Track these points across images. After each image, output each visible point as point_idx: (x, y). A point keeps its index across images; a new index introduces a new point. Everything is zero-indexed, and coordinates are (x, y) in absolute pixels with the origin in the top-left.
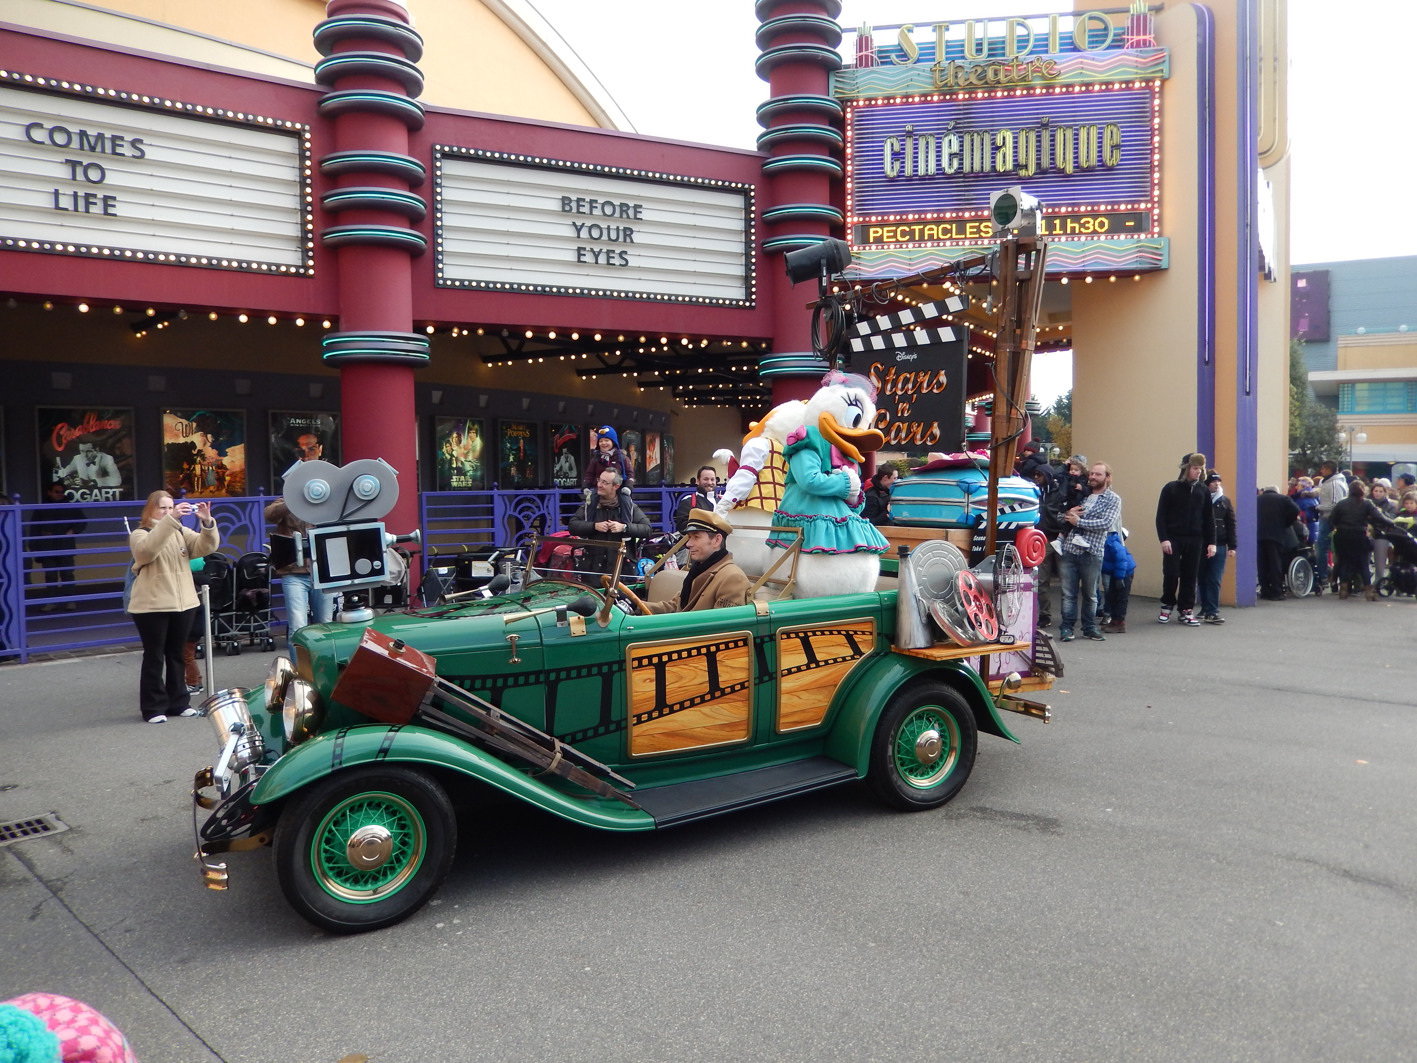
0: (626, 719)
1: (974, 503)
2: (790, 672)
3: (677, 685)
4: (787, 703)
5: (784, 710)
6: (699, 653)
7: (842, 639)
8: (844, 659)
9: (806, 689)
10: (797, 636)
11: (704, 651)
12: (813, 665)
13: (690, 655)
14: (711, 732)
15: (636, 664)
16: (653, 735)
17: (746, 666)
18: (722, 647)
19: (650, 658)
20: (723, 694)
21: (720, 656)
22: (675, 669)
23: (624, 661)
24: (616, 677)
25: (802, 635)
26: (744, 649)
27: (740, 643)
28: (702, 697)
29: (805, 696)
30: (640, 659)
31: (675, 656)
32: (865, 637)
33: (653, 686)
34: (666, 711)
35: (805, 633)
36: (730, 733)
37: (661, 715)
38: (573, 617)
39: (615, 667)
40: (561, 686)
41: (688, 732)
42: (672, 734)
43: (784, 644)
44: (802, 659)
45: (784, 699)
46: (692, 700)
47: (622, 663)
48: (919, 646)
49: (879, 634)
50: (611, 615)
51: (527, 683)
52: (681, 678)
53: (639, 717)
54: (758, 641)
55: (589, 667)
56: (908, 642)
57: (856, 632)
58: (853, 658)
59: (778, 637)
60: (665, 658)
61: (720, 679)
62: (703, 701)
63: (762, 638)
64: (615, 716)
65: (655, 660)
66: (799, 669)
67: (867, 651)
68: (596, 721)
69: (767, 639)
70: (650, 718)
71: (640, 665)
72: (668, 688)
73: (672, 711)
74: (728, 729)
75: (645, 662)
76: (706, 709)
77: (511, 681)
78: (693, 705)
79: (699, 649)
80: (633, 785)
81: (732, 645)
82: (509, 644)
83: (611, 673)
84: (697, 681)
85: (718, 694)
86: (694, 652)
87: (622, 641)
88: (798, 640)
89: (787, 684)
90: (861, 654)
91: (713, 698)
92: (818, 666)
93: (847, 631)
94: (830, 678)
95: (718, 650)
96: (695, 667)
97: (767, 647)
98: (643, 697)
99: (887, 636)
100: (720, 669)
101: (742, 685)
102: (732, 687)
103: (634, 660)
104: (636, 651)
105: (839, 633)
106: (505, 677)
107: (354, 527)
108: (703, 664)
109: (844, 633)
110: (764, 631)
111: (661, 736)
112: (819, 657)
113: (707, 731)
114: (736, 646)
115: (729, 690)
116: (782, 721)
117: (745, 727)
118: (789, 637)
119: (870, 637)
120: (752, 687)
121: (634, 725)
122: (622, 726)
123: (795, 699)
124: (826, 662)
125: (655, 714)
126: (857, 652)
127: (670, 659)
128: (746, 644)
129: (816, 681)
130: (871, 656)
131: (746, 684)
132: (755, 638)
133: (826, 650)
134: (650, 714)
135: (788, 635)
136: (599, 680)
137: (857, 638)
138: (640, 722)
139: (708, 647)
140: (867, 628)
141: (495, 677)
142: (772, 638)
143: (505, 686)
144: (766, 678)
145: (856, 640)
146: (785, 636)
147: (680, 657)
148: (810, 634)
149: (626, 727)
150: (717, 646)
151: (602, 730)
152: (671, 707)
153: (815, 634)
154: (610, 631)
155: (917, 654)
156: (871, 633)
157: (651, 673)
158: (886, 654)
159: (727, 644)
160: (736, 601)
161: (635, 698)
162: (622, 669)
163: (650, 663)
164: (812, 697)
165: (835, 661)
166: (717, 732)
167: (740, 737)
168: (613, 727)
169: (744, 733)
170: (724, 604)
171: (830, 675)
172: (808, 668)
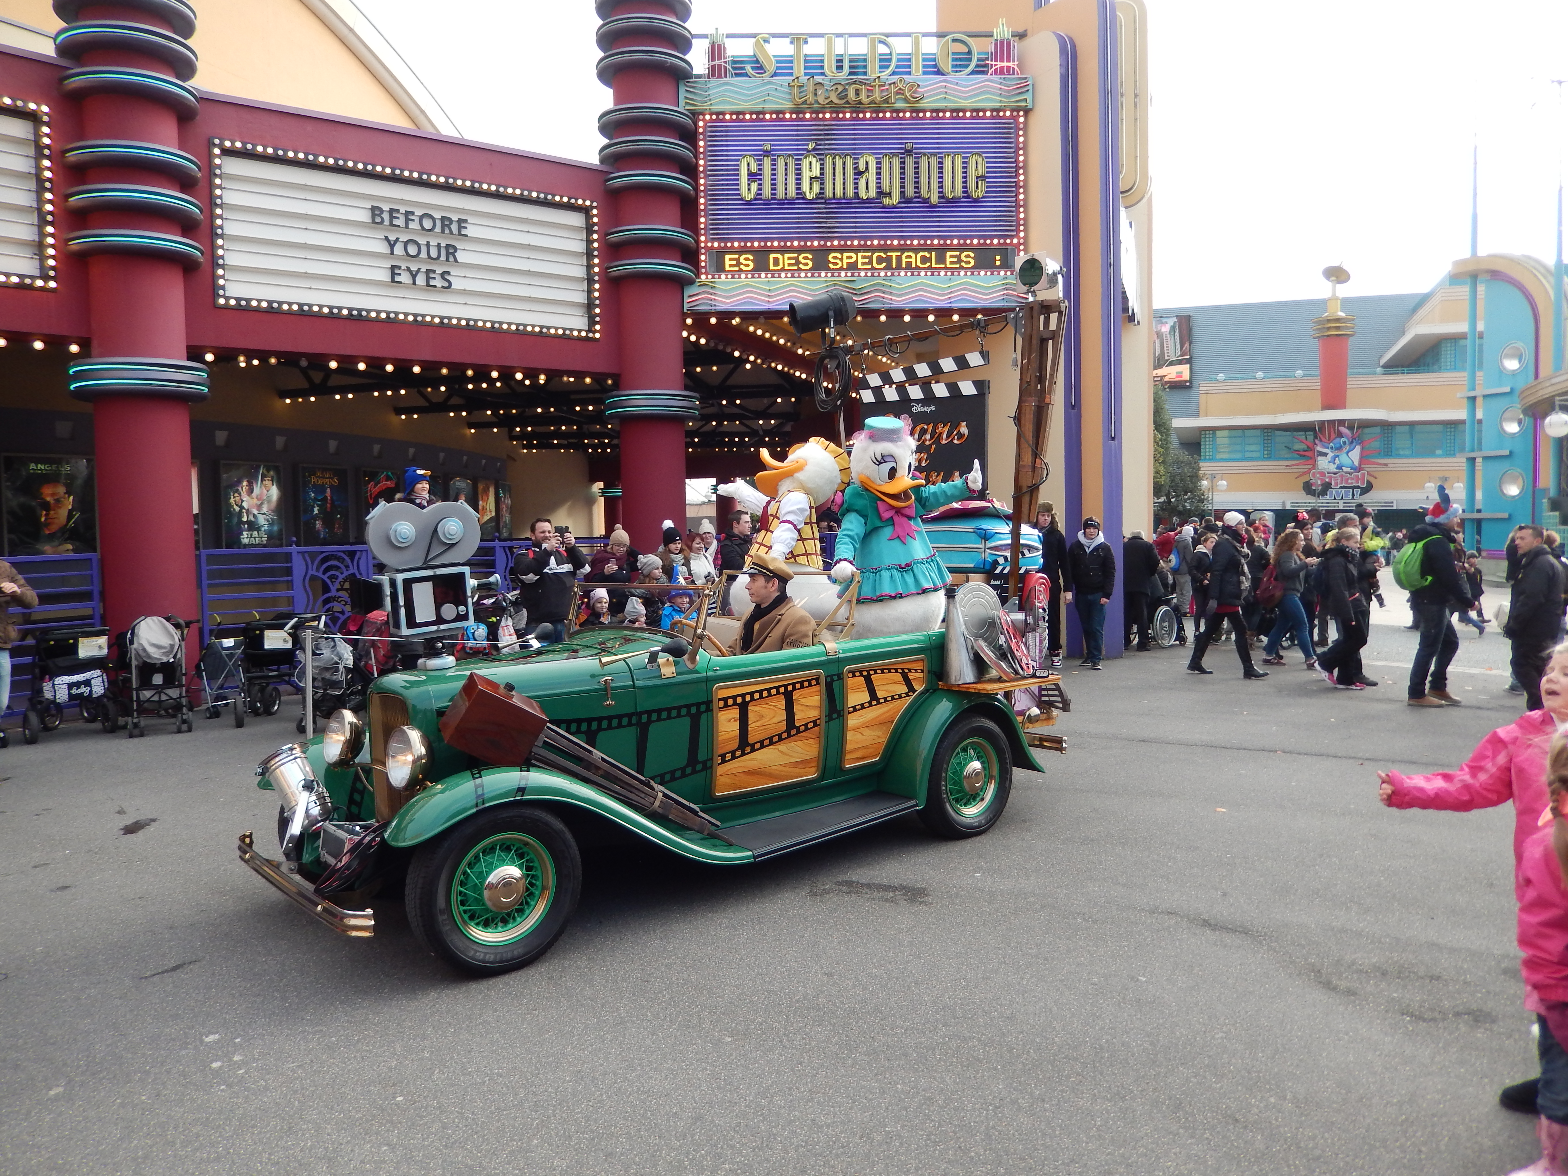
0: (712, 759)
1: (990, 548)
2: (855, 709)
3: (758, 724)
4: (853, 740)
5: (849, 746)
6: (778, 693)
7: (899, 678)
8: (900, 696)
9: (868, 726)
10: (861, 675)
11: (782, 690)
12: (874, 703)
13: (770, 695)
14: (787, 769)
15: (722, 703)
16: (735, 775)
17: (818, 704)
18: (798, 686)
19: (734, 697)
20: (798, 732)
21: (795, 695)
22: (757, 708)
23: (711, 701)
24: (704, 717)
25: (865, 673)
26: (816, 688)
27: (814, 682)
28: (780, 735)
29: (867, 732)
30: (725, 700)
31: (757, 696)
32: (917, 675)
33: (736, 726)
34: (748, 749)
35: (868, 671)
36: (803, 771)
37: (743, 754)
38: (663, 658)
39: (703, 708)
40: (652, 728)
41: (766, 770)
42: (751, 773)
43: (851, 682)
44: (865, 697)
45: (850, 736)
46: (771, 738)
47: (709, 703)
48: (968, 681)
49: (929, 672)
50: (698, 657)
51: (620, 726)
52: (762, 717)
53: (723, 756)
54: (829, 679)
55: (679, 708)
56: (958, 678)
57: (910, 670)
58: (907, 695)
59: (845, 677)
60: (748, 698)
61: (796, 718)
62: (781, 739)
63: (831, 676)
64: (701, 757)
65: (739, 700)
66: (863, 706)
67: (919, 688)
68: (683, 761)
69: (836, 678)
70: (734, 757)
71: (726, 705)
72: (751, 727)
73: (753, 750)
74: (800, 766)
75: (730, 702)
76: (782, 747)
77: (605, 724)
78: (772, 743)
79: (777, 688)
80: (718, 823)
81: (806, 684)
82: (602, 686)
83: (699, 713)
84: (775, 720)
85: (793, 732)
86: (774, 692)
87: (710, 681)
88: (862, 678)
89: (853, 721)
90: (914, 691)
91: (789, 736)
92: (878, 703)
93: (903, 669)
94: (887, 715)
95: (794, 689)
96: (775, 706)
97: (835, 685)
98: (727, 736)
99: (935, 673)
100: (796, 707)
101: (814, 722)
102: (806, 725)
103: (720, 700)
104: (722, 691)
105: (897, 671)
106: (600, 720)
107: (440, 571)
108: (780, 703)
109: (900, 671)
110: (834, 670)
111: (742, 775)
112: (880, 694)
113: (782, 768)
114: (810, 685)
115: (803, 728)
116: (848, 757)
117: (814, 764)
118: (854, 676)
119: (921, 675)
120: (823, 725)
121: (719, 764)
122: (708, 767)
123: (859, 736)
124: (885, 699)
125: (738, 753)
126: (911, 689)
127: (753, 699)
128: (818, 683)
129: (877, 718)
130: (922, 693)
131: (818, 722)
132: (826, 677)
133: (885, 687)
134: (733, 752)
135: (853, 673)
136: (687, 721)
137: (911, 676)
138: (724, 761)
139: (786, 686)
140: (919, 666)
141: (589, 721)
142: (840, 676)
143: (600, 729)
144: (835, 716)
145: (910, 677)
146: (851, 675)
147: (761, 697)
148: (872, 672)
149: (711, 767)
150: (794, 684)
151: (689, 770)
152: (753, 746)
153: (876, 673)
154: (697, 672)
155: (968, 688)
156: (922, 671)
157: (735, 713)
158: (935, 691)
159: (801, 683)
160: (805, 641)
161: (720, 738)
162: (709, 710)
163: (735, 703)
164: (873, 733)
165: (893, 698)
166: (791, 770)
167: (811, 775)
168: (699, 767)
169: (814, 769)
170: (795, 644)
171: (888, 711)
172: (871, 705)
